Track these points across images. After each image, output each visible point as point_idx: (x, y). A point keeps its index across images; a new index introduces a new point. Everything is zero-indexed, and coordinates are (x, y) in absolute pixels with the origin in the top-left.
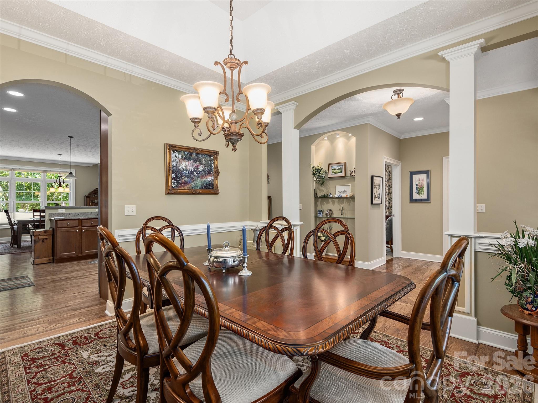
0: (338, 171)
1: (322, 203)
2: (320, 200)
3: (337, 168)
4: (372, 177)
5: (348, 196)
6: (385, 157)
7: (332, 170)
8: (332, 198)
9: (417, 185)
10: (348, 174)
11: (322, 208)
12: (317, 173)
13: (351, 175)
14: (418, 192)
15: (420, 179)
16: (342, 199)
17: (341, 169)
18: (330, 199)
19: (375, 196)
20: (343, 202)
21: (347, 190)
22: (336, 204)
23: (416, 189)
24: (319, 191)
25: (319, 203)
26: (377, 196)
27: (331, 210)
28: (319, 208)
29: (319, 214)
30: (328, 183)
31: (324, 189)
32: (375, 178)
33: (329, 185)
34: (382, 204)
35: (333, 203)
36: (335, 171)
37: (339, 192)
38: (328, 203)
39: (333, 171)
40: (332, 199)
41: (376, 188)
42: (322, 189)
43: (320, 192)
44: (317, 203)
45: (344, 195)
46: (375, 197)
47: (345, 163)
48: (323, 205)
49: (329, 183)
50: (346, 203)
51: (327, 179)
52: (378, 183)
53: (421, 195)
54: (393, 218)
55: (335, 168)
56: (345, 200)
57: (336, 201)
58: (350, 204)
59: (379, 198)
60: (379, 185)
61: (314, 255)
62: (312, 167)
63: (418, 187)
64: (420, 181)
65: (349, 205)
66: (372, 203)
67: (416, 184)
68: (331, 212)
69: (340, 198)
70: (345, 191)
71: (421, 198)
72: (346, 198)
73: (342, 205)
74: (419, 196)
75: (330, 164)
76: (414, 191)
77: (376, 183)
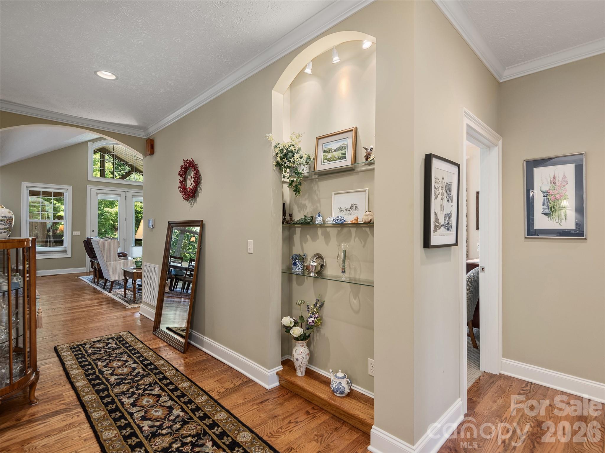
0: (336, 154)
1: (303, 239)
2: (298, 230)
3: (334, 146)
4: (428, 159)
5: (361, 221)
6: (465, 109)
7: (325, 152)
8: (323, 225)
9: (546, 193)
10: (361, 159)
11: (303, 250)
12: (285, 160)
13: (367, 159)
14: (548, 211)
15: (554, 178)
16: (346, 230)
17: (345, 148)
18: (319, 228)
19: (437, 220)
20: (348, 237)
21: (358, 206)
22: (334, 240)
23: (544, 204)
24: (298, 208)
25: (297, 238)
26: (442, 221)
27: (319, 256)
28: (297, 250)
29: (295, 264)
30: (316, 187)
31: (307, 202)
32: (435, 163)
33: (317, 192)
34: (456, 244)
35: (325, 238)
36: (329, 156)
37: (341, 210)
38: (315, 238)
39: (326, 154)
40: (324, 229)
41: (440, 197)
42: (303, 202)
43: (299, 211)
44: (293, 238)
45: (349, 219)
46: (436, 226)
47: (355, 131)
48: (305, 243)
49: (318, 186)
50: (357, 239)
51: (313, 177)
52: (446, 181)
53: (557, 219)
54: (481, 275)
55: (330, 147)
56: (353, 230)
57: (333, 232)
58: (365, 243)
59: (448, 227)
60: (448, 188)
61: (277, 373)
62: (273, 144)
63: (550, 198)
64: (554, 182)
65: (364, 246)
66: (427, 244)
67: (543, 192)
68: (320, 261)
69: (341, 225)
70: (353, 207)
71: (557, 227)
72: (356, 225)
73: (343, 246)
74: (551, 221)
75: (319, 139)
76: (538, 208)
77: (441, 180)
